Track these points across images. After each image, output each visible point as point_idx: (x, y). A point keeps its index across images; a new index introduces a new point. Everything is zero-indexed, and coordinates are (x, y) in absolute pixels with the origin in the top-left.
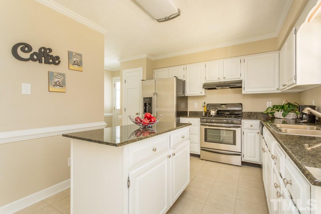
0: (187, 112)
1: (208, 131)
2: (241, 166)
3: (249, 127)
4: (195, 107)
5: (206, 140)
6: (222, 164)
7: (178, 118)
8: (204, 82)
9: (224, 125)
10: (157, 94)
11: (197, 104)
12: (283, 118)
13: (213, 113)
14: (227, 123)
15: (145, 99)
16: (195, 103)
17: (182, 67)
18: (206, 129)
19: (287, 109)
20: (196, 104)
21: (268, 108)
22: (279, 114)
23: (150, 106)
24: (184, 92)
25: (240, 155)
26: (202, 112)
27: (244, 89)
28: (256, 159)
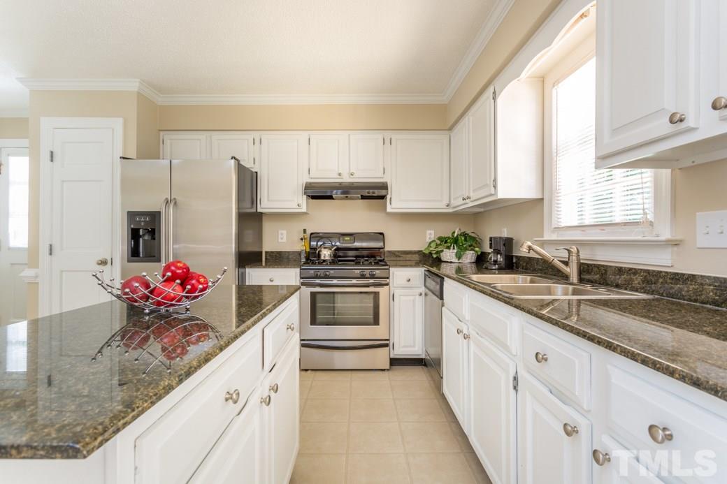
0: (261, 252)
1: (318, 297)
2: (388, 370)
3: (404, 282)
4: (280, 240)
5: (314, 321)
6: (350, 372)
7: (241, 270)
8: (307, 179)
9: (354, 281)
10: (175, 203)
11: (285, 232)
12: (457, 261)
13: (326, 254)
14: (363, 277)
15: (132, 215)
16: (280, 232)
17: (250, 136)
18: (313, 295)
19: (463, 245)
20: (282, 234)
21: (430, 243)
22: (449, 255)
23: (154, 239)
24: (254, 200)
25: (387, 345)
26: (299, 253)
27: (391, 201)
28: (416, 349)
